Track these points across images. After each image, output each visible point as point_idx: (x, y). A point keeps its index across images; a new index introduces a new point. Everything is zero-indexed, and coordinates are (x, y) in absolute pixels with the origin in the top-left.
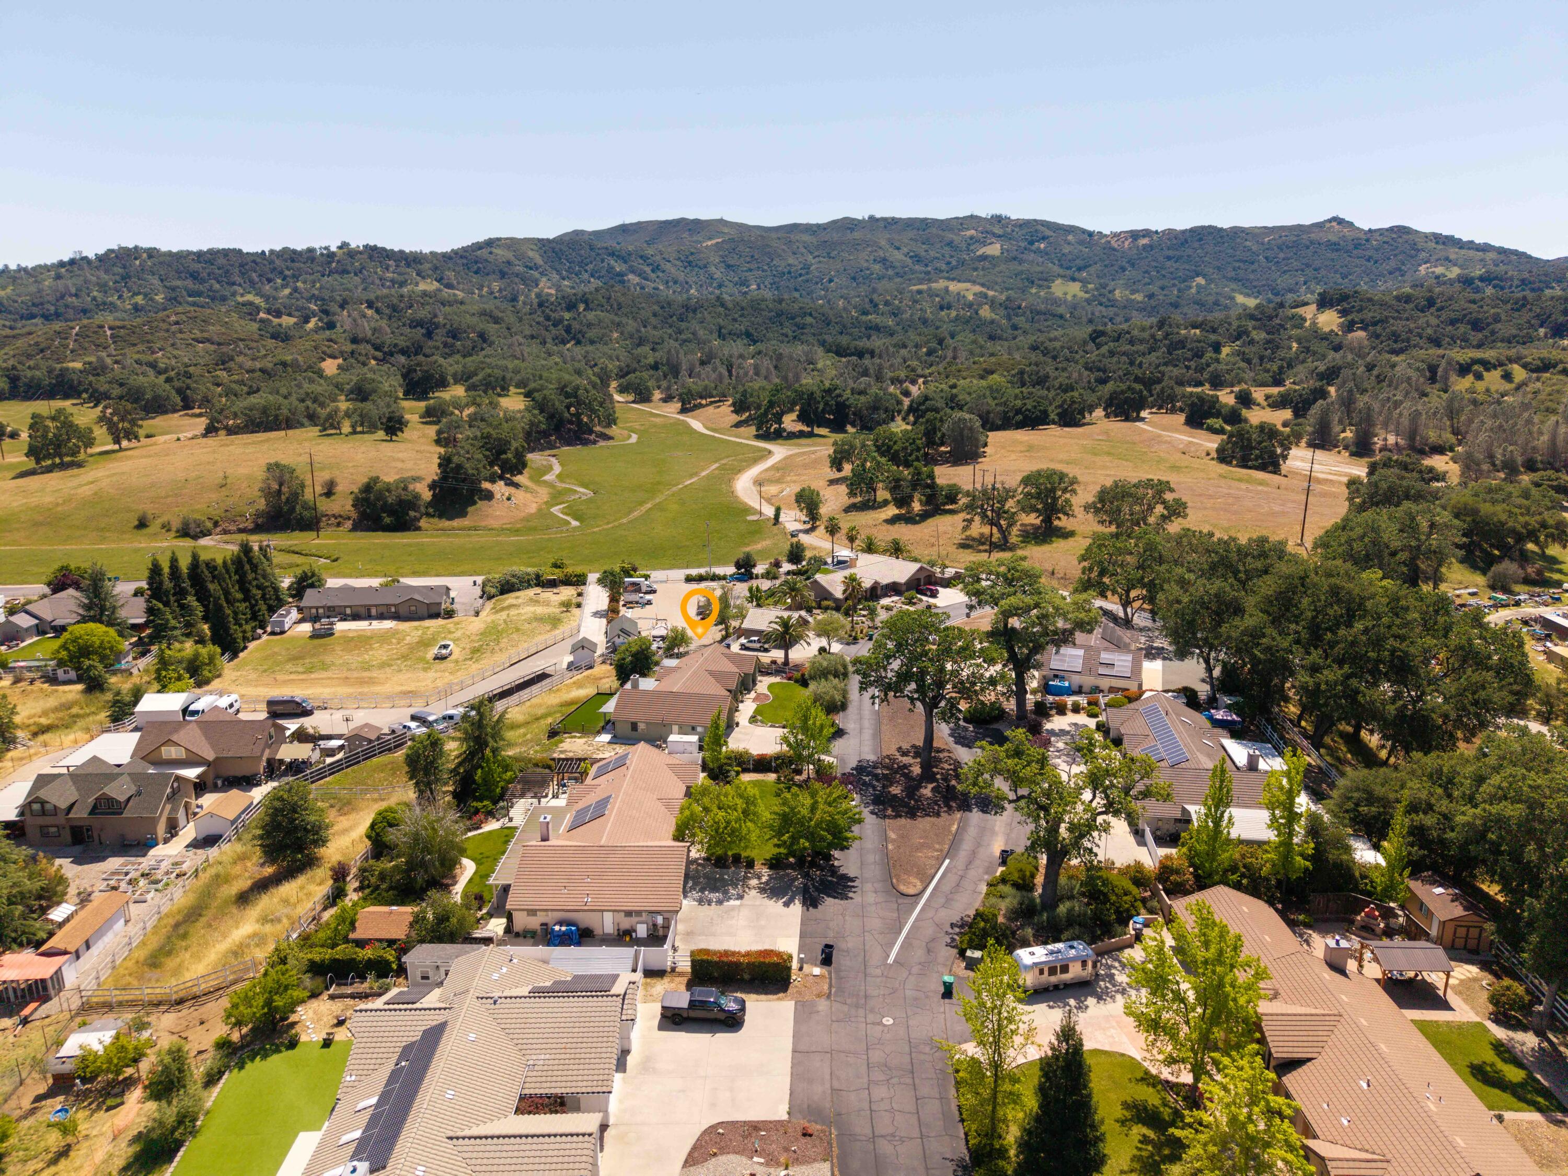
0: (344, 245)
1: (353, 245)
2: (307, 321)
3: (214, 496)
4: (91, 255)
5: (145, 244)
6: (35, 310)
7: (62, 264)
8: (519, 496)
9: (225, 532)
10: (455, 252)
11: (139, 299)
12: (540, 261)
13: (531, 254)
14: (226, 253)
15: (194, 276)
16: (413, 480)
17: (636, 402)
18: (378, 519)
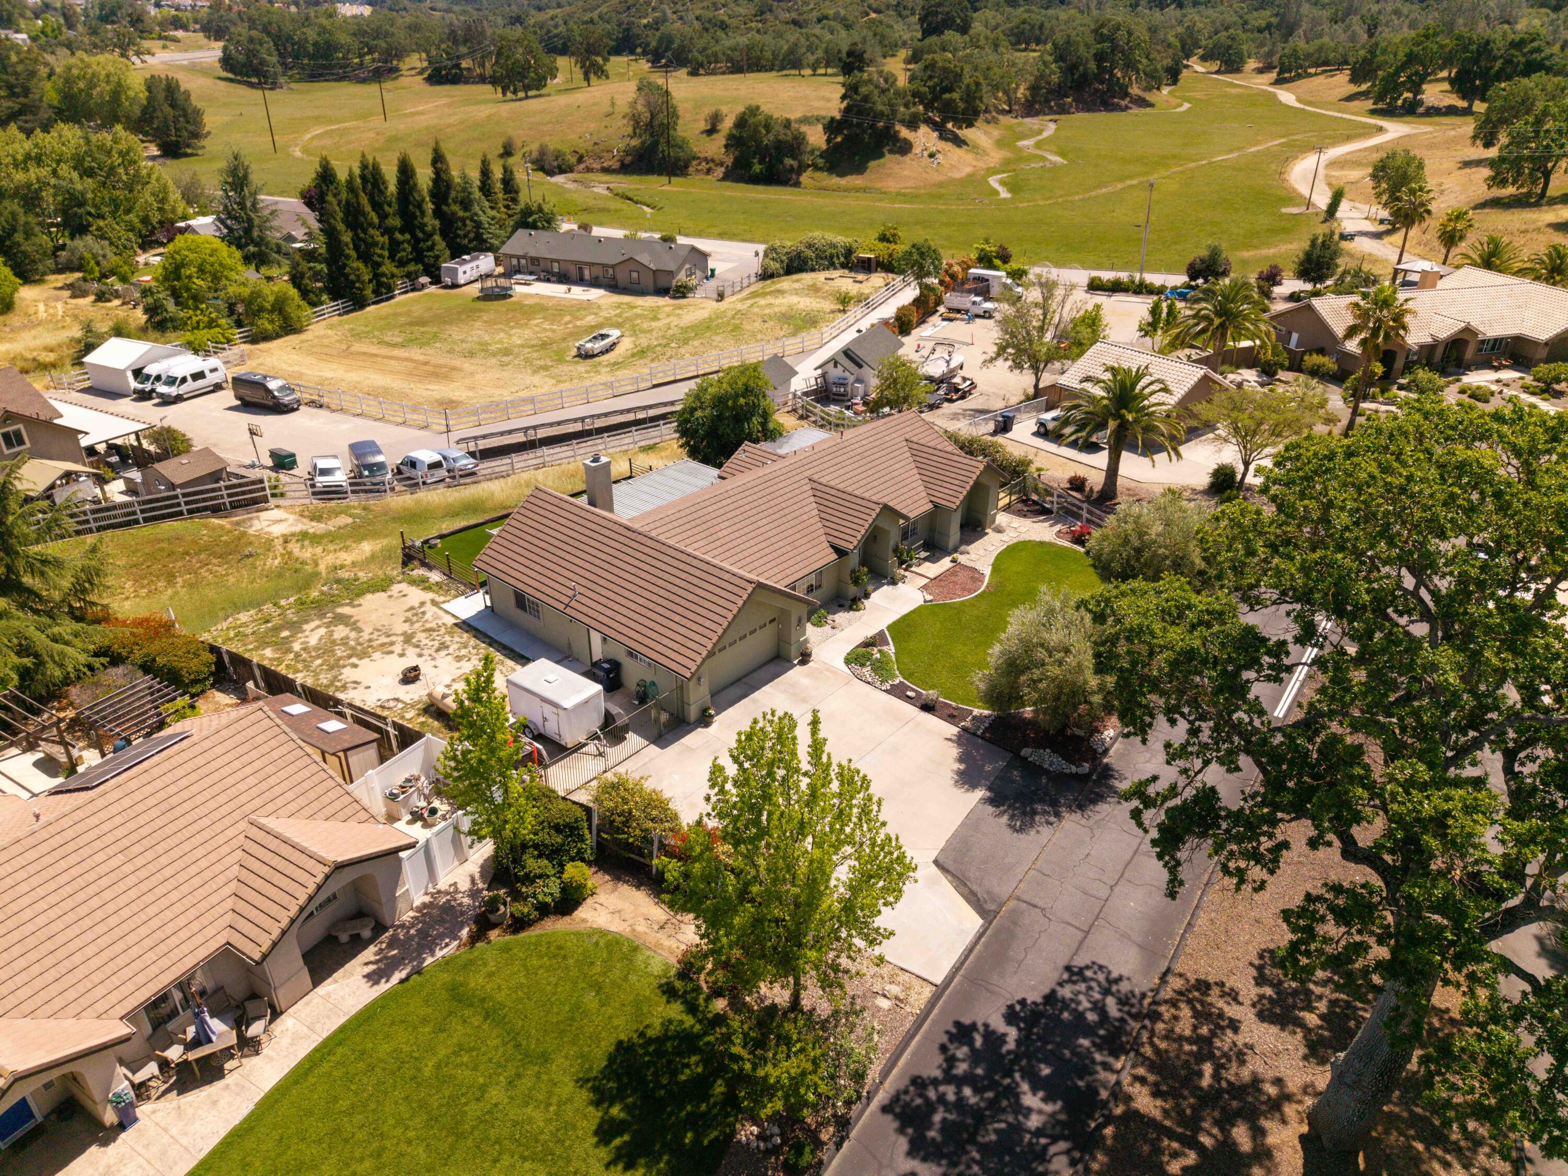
3: (593, 126)
8: (951, 154)
9: (589, 170)
16: (805, 120)
17: (1217, 72)
18: (749, 165)
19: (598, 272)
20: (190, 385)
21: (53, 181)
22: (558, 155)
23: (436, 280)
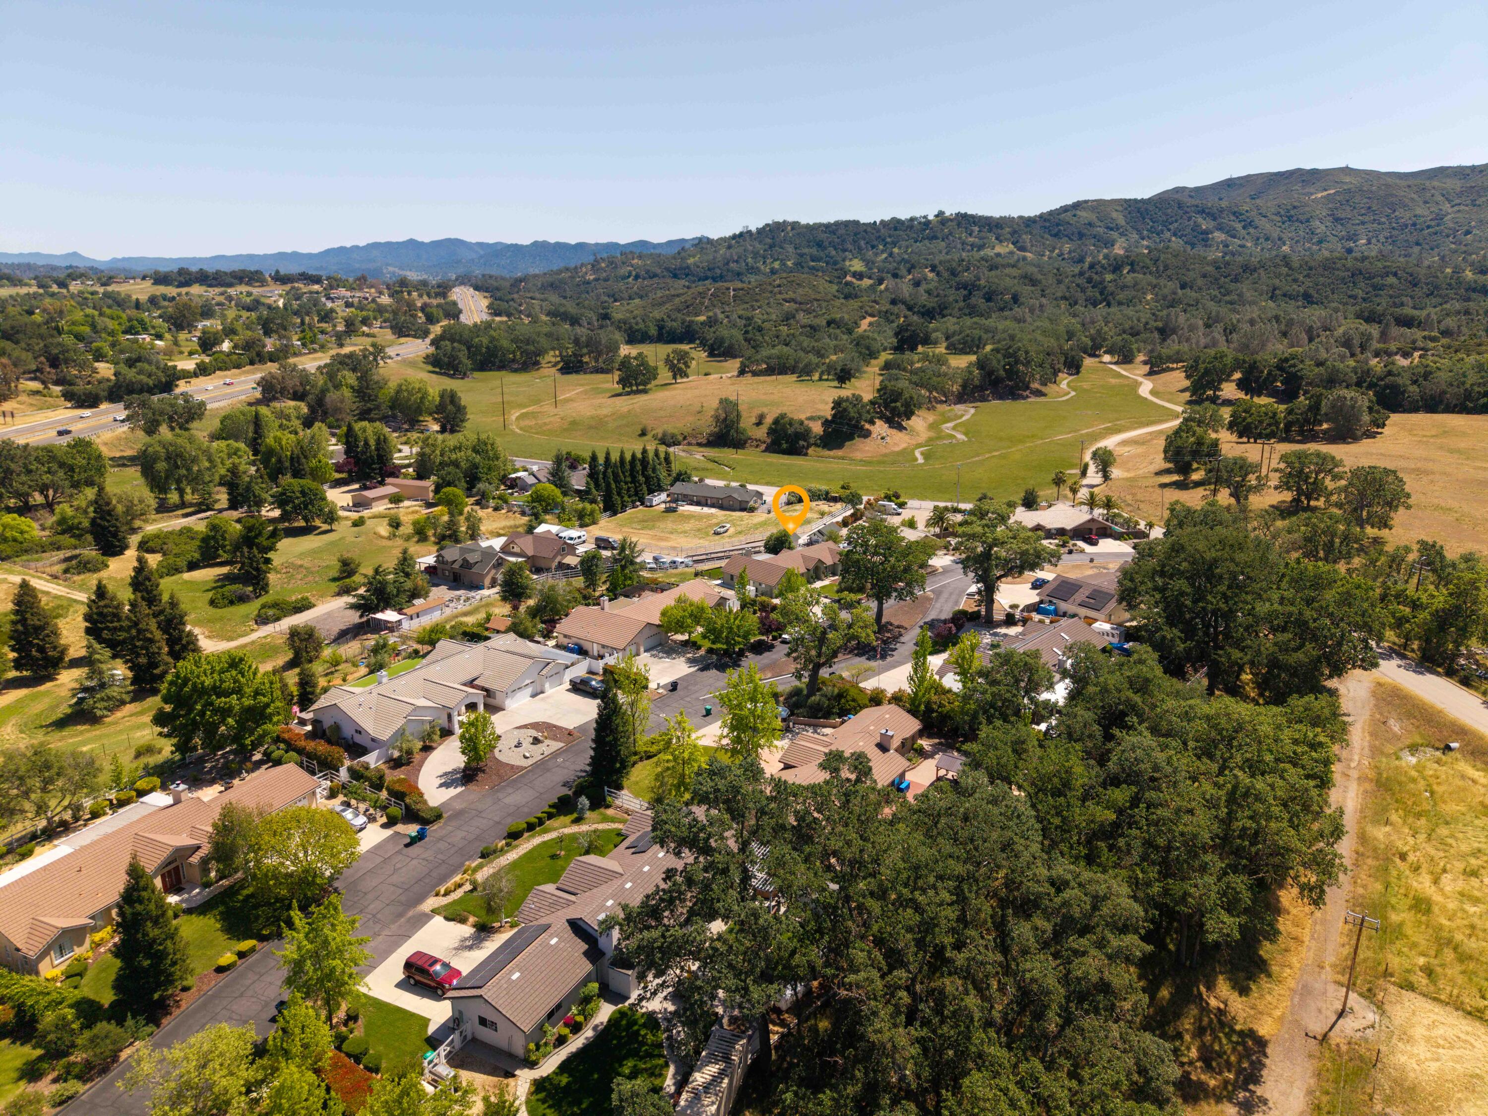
0: (941, 214)
1: (947, 214)
2: (880, 283)
3: (691, 419)
4: (753, 229)
5: (790, 219)
6: (709, 274)
7: (734, 237)
8: (895, 436)
9: (689, 444)
10: (1041, 216)
11: (776, 265)
12: (1121, 221)
13: (1114, 215)
14: (847, 224)
15: (820, 245)
16: (811, 418)
17: (1116, 363)
18: (780, 444)
19: (714, 501)
22: (673, 436)
23: (642, 504)
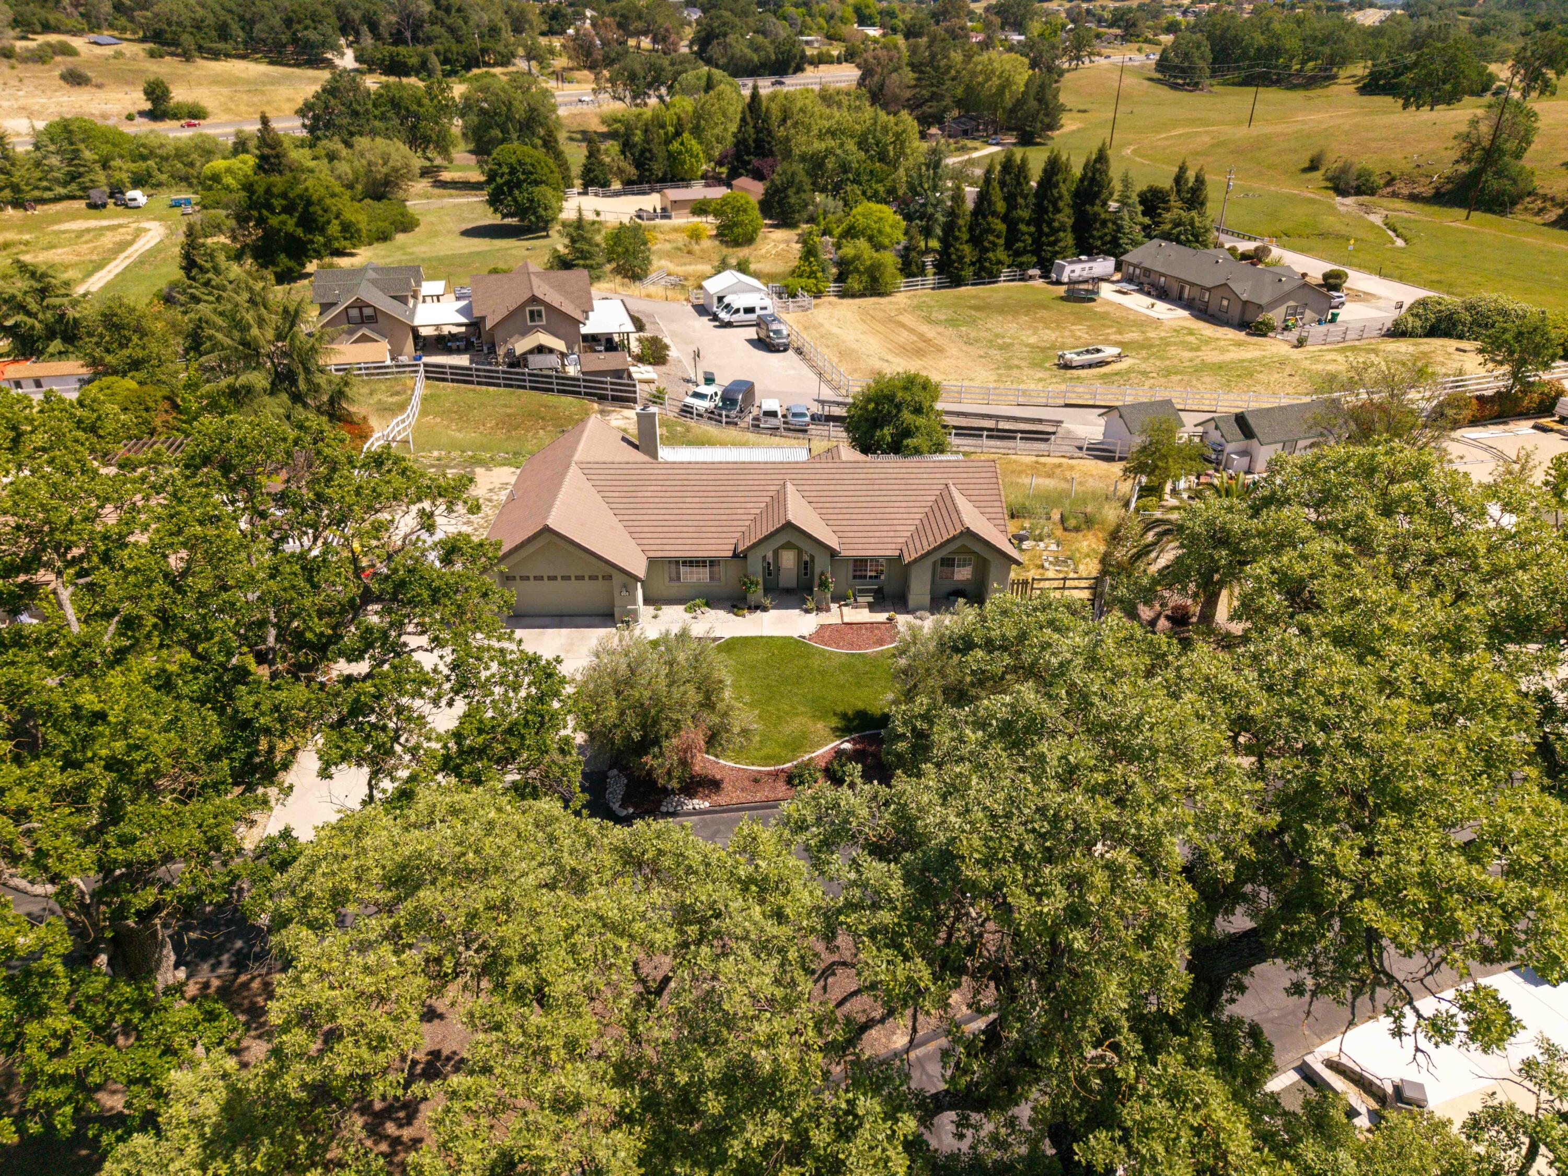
19: (1196, 293)
20: (741, 316)
21: (838, 151)
22: (1364, 175)
23: (1045, 275)
